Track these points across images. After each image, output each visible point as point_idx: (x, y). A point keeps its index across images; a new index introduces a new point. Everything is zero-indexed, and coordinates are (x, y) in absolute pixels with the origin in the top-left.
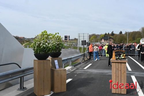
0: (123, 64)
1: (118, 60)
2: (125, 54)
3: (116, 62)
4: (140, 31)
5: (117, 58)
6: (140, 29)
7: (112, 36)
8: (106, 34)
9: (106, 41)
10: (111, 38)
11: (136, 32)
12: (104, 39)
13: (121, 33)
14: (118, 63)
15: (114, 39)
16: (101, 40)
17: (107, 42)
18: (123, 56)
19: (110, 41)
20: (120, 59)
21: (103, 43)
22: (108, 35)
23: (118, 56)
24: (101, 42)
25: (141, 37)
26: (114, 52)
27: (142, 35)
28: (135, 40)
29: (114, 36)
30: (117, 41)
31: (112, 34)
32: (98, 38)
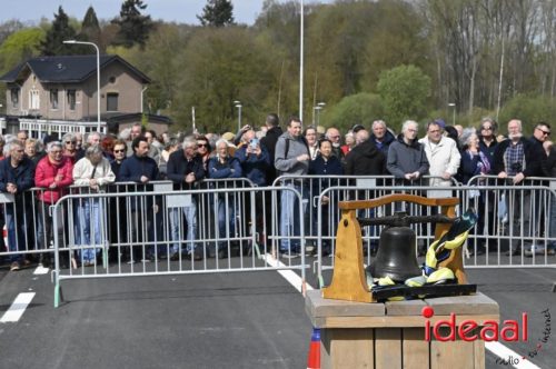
0: (446, 349)
1: (400, 301)
2: (458, 240)
3: (374, 333)
5: (386, 280)
7: (129, 46)
8: (62, 18)
9: (71, 94)
10: (117, 61)
12: (39, 75)
13: (220, 12)
14: (400, 333)
15: (150, 74)
16: (15, 86)
17: (79, 112)
18: (442, 255)
19: (110, 95)
20: (412, 294)
21: (30, 117)
22: (88, 31)
23: (392, 264)
24: (11, 112)
25: (415, 55)
26: (346, 224)
27: (424, 32)
28: (362, 83)
29: (147, 49)
30: (179, 95)
31: (129, 25)
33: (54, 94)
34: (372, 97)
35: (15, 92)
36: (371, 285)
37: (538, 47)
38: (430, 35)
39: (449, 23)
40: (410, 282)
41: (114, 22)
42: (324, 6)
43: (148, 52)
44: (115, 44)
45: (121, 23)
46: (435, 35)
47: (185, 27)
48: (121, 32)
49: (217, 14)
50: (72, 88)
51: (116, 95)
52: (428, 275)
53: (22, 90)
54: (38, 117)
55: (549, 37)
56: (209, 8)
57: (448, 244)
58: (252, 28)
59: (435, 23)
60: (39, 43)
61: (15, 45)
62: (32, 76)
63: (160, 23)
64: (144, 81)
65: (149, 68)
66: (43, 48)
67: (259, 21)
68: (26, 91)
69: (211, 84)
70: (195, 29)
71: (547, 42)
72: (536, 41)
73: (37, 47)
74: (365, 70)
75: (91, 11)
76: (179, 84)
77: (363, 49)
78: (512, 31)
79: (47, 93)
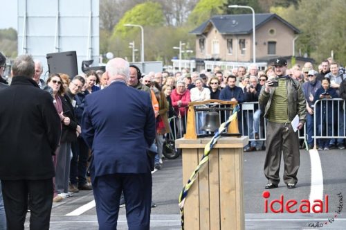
9: (242, 43)
10: (276, 18)
12: (219, 29)
15: (301, 27)
16: (202, 36)
19: (270, 43)
21: (212, 59)
24: (199, 56)
29: (300, 7)
30: (324, 42)
32: (178, 19)
33: (230, 43)
35: (202, 42)
43: (301, 10)
44: (277, 5)
50: (242, 38)
51: (274, 43)
53: (207, 40)
54: (218, 60)
60: (222, 5)
61: (205, 7)
62: (214, 29)
64: (296, 32)
66: (225, 8)
68: (210, 41)
73: (221, 8)
76: (324, 34)
79: (225, 42)
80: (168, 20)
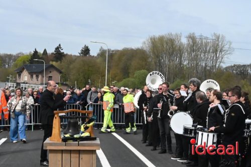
0: (84, 157)
1: (71, 142)
2: (91, 124)
3: (62, 151)
4: (145, 49)
5: (67, 136)
6: (145, 43)
7: (57, 61)
8: (36, 52)
9: (37, 77)
10: (52, 66)
11: (132, 50)
12: (27, 70)
13: (86, 51)
14: (70, 152)
15: (63, 71)
16: (20, 73)
17: (39, 82)
18: (86, 128)
19: (49, 77)
20: (75, 140)
21: (24, 83)
22: (44, 56)
23: (70, 131)
24: (18, 81)
25: (147, 67)
26: (56, 118)
27: (150, 60)
28: (130, 75)
29: (62, 62)
30: (72, 77)
31: (57, 55)
32: (9, 65)
33: (32, 76)
34: (133, 79)
35: (20, 75)
36: (62, 137)
37: (186, 65)
38: (152, 61)
39: (158, 57)
40: (75, 136)
41: (52, 54)
42: (119, 50)
44: (53, 61)
45: (55, 54)
46: (153, 60)
47: (75, 56)
48: (55, 57)
49: (85, 52)
50: (37, 74)
51: (51, 77)
52: (82, 134)
53: (22, 75)
54: (27, 83)
55: (189, 63)
56: (82, 50)
57: (88, 125)
58: (96, 57)
59: (153, 57)
60: (28, 60)
61: (21, 60)
62: (25, 70)
63: (67, 55)
64: (60, 72)
65: (63, 69)
66: (30, 61)
67: (98, 55)
69: (82, 74)
70: (78, 56)
71: (188, 64)
72: (185, 63)
74: (131, 71)
75: (45, 50)
76: (72, 74)
77: (130, 64)
78: (177, 60)
79: (30, 76)
80: (4, 65)
